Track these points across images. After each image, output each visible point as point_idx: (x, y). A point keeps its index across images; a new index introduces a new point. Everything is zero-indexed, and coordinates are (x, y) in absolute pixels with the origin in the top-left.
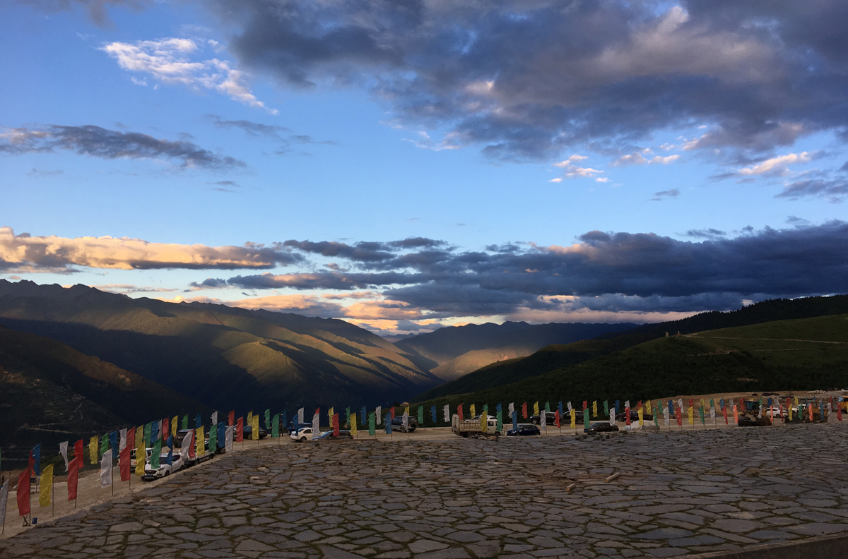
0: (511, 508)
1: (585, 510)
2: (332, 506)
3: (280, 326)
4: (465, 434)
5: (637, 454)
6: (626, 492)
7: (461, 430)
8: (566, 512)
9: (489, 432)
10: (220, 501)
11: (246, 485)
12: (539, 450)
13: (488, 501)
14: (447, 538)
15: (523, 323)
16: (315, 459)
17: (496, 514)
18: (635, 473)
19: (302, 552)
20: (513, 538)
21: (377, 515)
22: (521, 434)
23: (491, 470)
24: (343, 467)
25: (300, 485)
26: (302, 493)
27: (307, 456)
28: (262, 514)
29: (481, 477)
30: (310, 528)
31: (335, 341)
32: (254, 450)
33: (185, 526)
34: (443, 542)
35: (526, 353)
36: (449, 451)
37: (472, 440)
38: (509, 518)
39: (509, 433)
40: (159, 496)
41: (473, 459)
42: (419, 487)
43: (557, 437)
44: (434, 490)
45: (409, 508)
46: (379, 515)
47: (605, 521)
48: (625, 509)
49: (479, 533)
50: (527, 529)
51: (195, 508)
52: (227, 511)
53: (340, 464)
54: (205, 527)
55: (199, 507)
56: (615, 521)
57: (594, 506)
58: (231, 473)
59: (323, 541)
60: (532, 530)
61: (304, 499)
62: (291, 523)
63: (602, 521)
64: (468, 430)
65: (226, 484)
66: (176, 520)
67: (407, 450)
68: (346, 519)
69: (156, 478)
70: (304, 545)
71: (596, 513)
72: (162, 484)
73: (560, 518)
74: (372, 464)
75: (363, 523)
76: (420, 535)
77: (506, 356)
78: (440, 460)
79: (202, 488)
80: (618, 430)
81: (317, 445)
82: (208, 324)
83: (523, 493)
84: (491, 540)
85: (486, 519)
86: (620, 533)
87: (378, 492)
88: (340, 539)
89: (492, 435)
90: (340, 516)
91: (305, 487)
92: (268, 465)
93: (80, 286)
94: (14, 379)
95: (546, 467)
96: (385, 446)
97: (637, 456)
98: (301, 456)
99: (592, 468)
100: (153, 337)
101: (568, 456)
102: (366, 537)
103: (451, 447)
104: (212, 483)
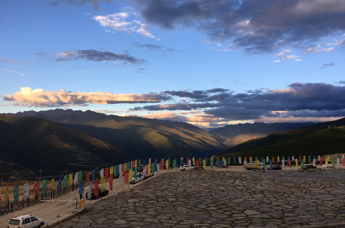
0: (281, 199)
1: (314, 201)
2: (206, 195)
3: (163, 125)
4: (249, 169)
5: (329, 178)
6: (330, 194)
7: (248, 167)
8: (306, 201)
9: (260, 168)
10: (163, 192)
11: (170, 186)
12: (284, 176)
13: (271, 196)
14: (259, 210)
15: (263, 123)
16: (193, 177)
17: (276, 201)
18: (331, 186)
19: (202, 212)
20: (287, 211)
21: (226, 199)
22: (274, 169)
23: (267, 184)
24: (205, 181)
25: (190, 187)
26: (193, 190)
27: (189, 176)
28: (181, 197)
29: (264, 186)
30: (202, 203)
31: (184, 131)
32: (167, 173)
33: (154, 201)
34: (258, 211)
35: (264, 136)
36: (245, 175)
37: (254, 171)
38: (282, 203)
39: (268, 169)
40: (140, 189)
41: (257, 179)
42: (239, 189)
43: (290, 171)
44: (246, 191)
45: (238, 198)
46: (227, 200)
47: (325, 205)
48: (332, 201)
49: (272, 208)
50: (291, 207)
51: (155, 194)
52: (167, 196)
53: (203, 179)
54: (161, 201)
55: (157, 194)
56: (329, 205)
57: (317, 199)
58: (163, 182)
59: (208, 209)
60: (294, 208)
61: (195, 192)
62: (193, 201)
63: (323, 205)
64: (251, 167)
65: (162, 186)
66: (150, 198)
67: (228, 174)
68: (214, 201)
69: (136, 183)
70: (202, 210)
71: (319, 202)
72: (139, 185)
73: (304, 203)
74: (216, 180)
75: (222, 203)
76: (247, 208)
77: (255, 137)
78: (243, 179)
79: (154, 187)
80: (316, 168)
81: (191, 172)
82: (136, 125)
83: (284, 193)
84: (277, 211)
85: (273, 203)
86: (333, 210)
87: (223, 191)
88: (215, 208)
89: (261, 169)
90: (211, 199)
91: (193, 188)
92: (175, 179)
93: (89, 111)
94: (66, 146)
95: (290, 183)
96: (219, 173)
97: (329, 179)
98: (186, 176)
99: (311, 184)
100: (115, 130)
101: (298, 179)
102: (225, 208)
103: (246, 174)
104: (157, 185)
